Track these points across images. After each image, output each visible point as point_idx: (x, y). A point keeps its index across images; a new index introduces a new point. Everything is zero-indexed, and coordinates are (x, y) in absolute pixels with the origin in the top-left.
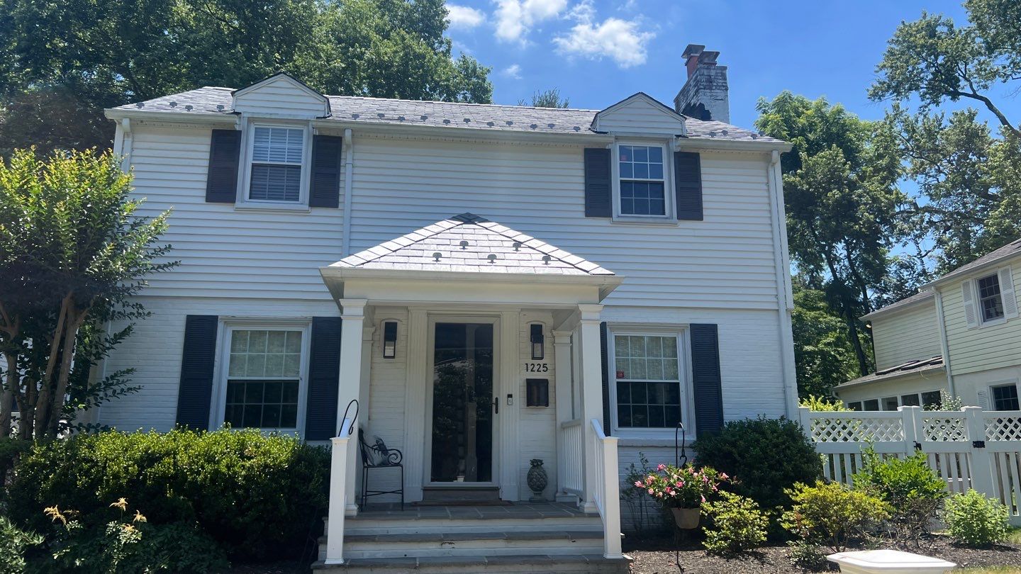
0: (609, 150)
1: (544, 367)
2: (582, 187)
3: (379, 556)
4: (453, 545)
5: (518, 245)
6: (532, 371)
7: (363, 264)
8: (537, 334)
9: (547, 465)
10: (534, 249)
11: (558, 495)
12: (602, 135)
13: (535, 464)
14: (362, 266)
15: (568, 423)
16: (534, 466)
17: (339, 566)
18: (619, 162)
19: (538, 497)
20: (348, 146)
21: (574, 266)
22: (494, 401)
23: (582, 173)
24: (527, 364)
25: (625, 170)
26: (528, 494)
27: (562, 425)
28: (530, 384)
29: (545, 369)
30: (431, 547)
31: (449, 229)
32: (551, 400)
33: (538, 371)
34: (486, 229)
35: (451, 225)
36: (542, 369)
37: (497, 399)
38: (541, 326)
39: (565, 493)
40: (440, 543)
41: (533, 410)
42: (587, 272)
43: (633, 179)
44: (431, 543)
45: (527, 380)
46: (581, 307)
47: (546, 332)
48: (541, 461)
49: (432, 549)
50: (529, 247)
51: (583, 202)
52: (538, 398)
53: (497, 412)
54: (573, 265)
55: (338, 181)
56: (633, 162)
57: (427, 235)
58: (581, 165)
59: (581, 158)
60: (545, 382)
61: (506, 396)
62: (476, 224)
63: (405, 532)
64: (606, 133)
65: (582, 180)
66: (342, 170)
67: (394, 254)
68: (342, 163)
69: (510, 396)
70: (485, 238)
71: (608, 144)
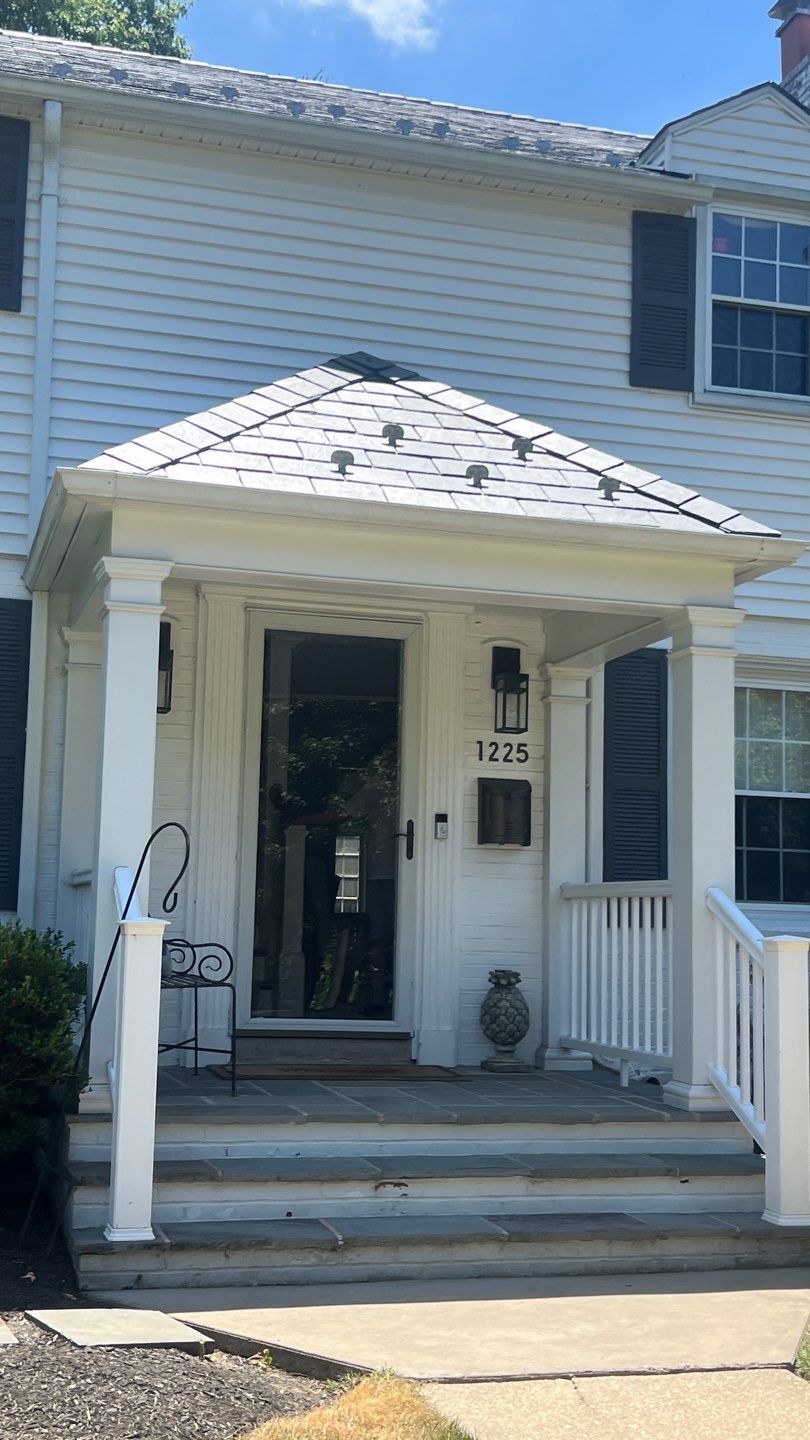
0: (693, 221)
1: (519, 751)
2: (625, 310)
3: (226, 1215)
4: (404, 1190)
5: (523, 446)
6: (492, 759)
7: (163, 466)
8: (506, 669)
9: (528, 987)
10: (563, 458)
11: (548, 1053)
12: (677, 179)
13: (504, 982)
14: (161, 473)
15: (576, 887)
16: (498, 985)
17: (146, 1246)
18: (710, 254)
19: (507, 1061)
20: (49, 148)
21: (677, 508)
22: (404, 828)
23: (625, 274)
24: (480, 743)
25: (724, 276)
26: (478, 1051)
27: (562, 889)
28: (488, 790)
29: (522, 756)
30: (349, 1195)
31: (335, 390)
32: (536, 830)
33: (506, 760)
34: (425, 397)
35: (338, 383)
36: (514, 755)
37: (410, 824)
38: (518, 650)
39: (566, 1050)
40: (373, 1184)
41: (493, 853)
42: (717, 525)
43: (741, 300)
44: (351, 1184)
45: (479, 779)
46: (695, 614)
47: (527, 666)
48: (516, 975)
49: (355, 1197)
50: (550, 453)
51: (624, 346)
52: (508, 827)
53: (410, 855)
54: (677, 506)
55: (20, 240)
56: (743, 258)
57: (292, 404)
58: (624, 254)
59: (624, 235)
60: (524, 787)
61: (431, 820)
62: (393, 383)
63: (271, 1153)
64: (686, 176)
65: (626, 292)
66: (31, 212)
67: (226, 445)
68: (32, 191)
69: (442, 818)
70: (430, 420)
71: (689, 204)
